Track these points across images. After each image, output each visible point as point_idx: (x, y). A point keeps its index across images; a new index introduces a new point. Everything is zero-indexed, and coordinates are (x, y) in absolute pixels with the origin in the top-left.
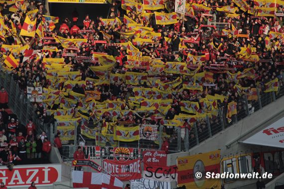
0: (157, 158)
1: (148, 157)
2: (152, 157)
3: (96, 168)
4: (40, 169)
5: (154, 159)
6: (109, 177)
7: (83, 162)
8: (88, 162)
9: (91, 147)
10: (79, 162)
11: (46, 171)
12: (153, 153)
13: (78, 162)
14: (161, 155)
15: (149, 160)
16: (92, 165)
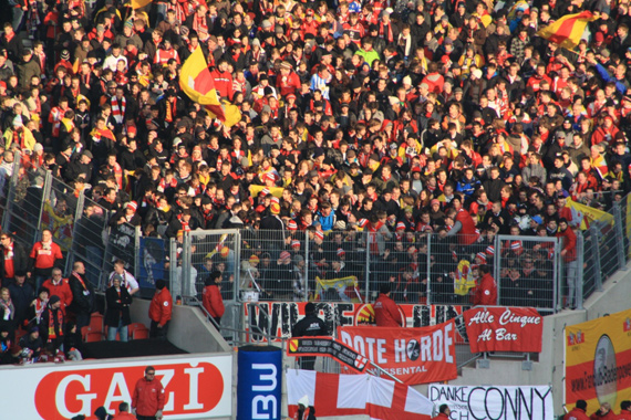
0: (511, 328)
1: (480, 327)
2: (493, 327)
3: (350, 361)
4: (179, 369)
5: (500, 332)
6: (389, 387)
7: (313, 346)
8: (326, 343)
9: (284, 307)
10: (304, 343)
11: (194, 374)
12: (497, 314)
13: (300, 344)
14: (524, 320)
15: (486, 335)
16: (338, 352)
